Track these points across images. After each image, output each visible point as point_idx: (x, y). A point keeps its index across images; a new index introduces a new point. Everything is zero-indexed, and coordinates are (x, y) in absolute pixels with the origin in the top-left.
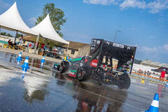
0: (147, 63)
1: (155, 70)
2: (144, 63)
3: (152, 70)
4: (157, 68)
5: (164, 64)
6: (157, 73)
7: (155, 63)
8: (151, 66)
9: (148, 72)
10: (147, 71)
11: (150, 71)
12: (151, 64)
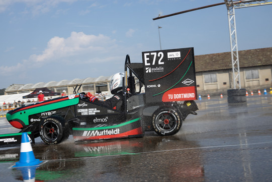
0: (13, 90)
1: (29, 97)
2: (9, 90)
3: (24, 97)
4: (31, 92)
5: (38, 84)
6: (32, 99)
7: (25, 86)
8: (21, 92)
9: (19, 102)
10: (17, 101)
11: (22, 100)
12: (20, 89)
